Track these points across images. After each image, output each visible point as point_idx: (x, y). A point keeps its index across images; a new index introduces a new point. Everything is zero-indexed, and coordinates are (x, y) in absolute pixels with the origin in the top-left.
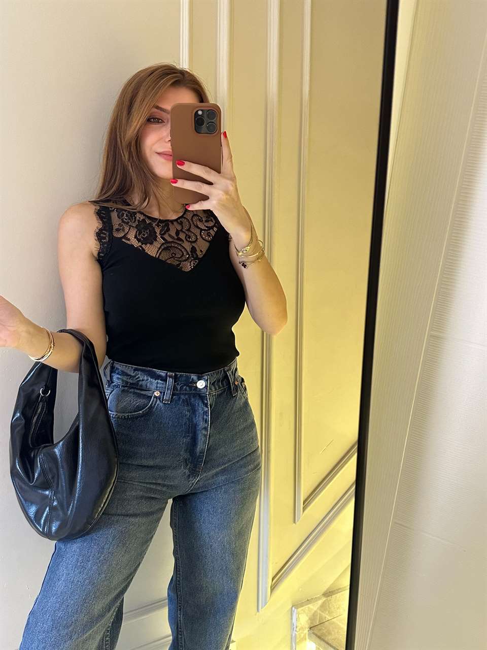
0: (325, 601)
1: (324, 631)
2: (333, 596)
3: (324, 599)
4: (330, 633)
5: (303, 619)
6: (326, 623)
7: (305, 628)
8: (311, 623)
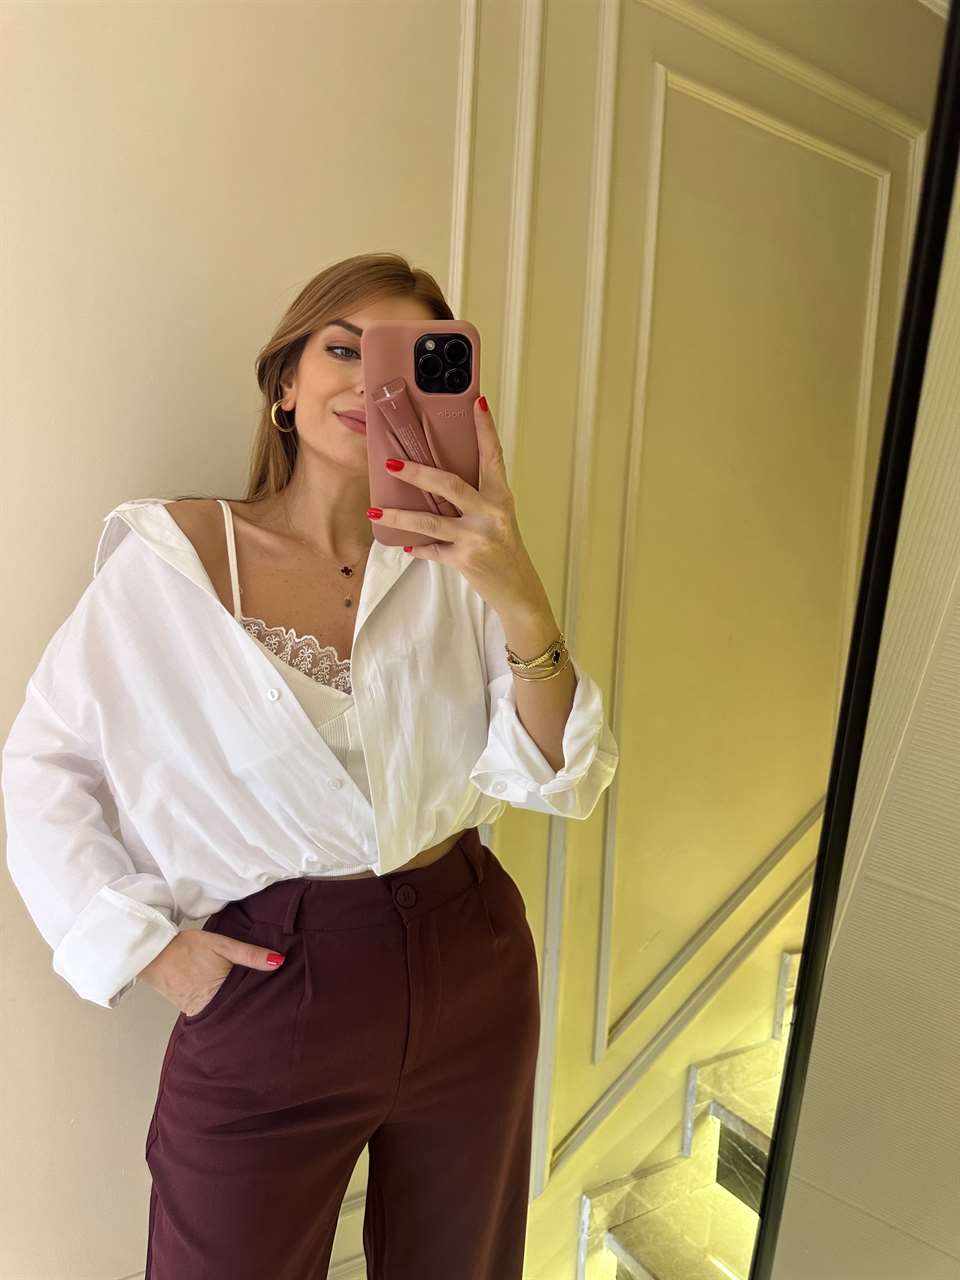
0: (635, 1185)
1: (632, 1236)
2: (649, 1178)
3: (634, 1182)
4: (641, 1242)
5: (601, 1216)
6: (636, 1222)
7: (602, 1229)
8: (612, 1221)
